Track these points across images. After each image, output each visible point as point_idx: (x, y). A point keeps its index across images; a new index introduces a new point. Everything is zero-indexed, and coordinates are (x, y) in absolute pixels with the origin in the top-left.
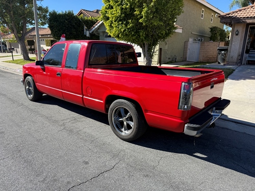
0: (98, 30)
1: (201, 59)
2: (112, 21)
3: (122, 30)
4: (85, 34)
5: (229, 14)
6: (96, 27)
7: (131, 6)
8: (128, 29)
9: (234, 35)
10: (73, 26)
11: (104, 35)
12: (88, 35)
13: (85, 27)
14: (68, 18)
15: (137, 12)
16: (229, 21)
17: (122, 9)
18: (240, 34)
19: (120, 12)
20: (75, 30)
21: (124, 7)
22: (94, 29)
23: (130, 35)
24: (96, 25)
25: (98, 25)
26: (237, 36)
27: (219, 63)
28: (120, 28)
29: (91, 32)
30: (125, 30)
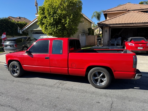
0: (28, 30)
1: (87, 44)
2: (47, 25)
3: (55, 30)
4: (18, 32)
5: (101, 22)
6: (27, 28)
7: (59, 17)
8: (58, 30)
9: (105, 32)
10: (9, 27)
11: (31, 32)
12: (21, 33)
13: (19, 28)
14: (5, 22)
15: (63, 21)
16: (102, 25)
17: (54, 19)
18: (107, 31)
19: (52, 20)
20: (10, 30)
21: (55, 18)
22: (25, 29)
23: (59, 33)
24: (27, 26)
25: (28, 26)
26: (106, 33)
27: (98, 46)
28: (53, 29)
29: (22, 31)
30: (56, 30)
